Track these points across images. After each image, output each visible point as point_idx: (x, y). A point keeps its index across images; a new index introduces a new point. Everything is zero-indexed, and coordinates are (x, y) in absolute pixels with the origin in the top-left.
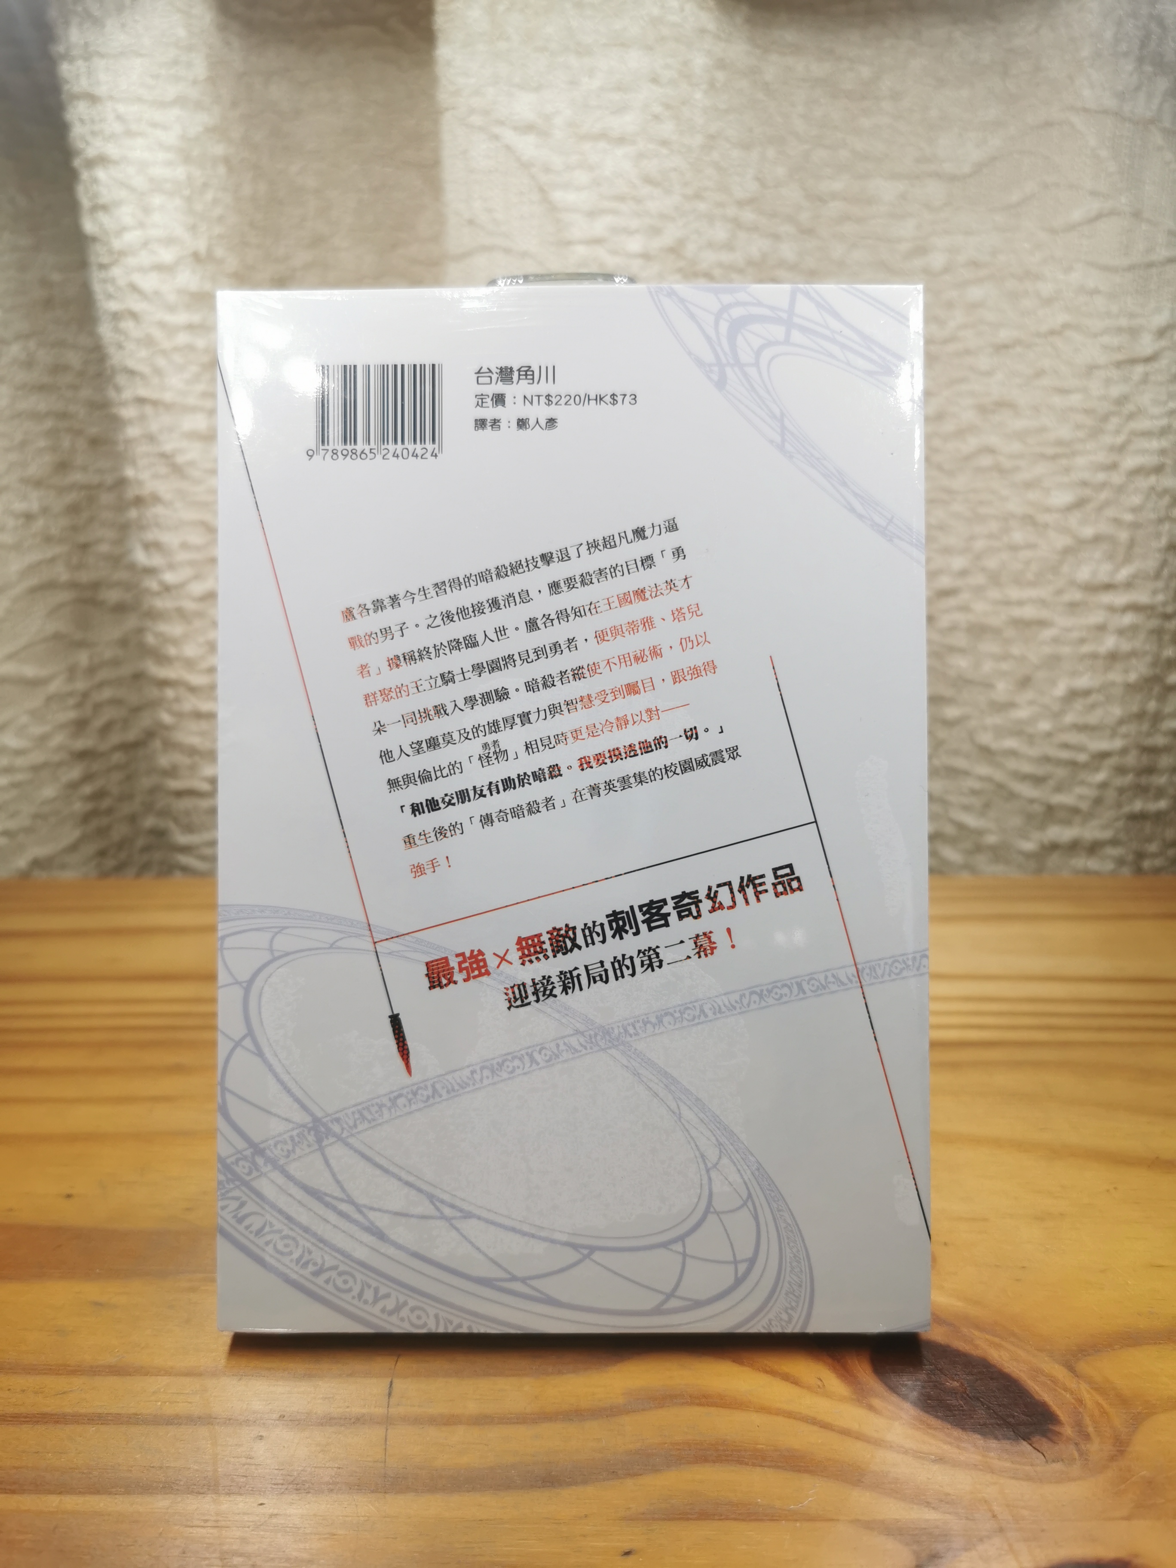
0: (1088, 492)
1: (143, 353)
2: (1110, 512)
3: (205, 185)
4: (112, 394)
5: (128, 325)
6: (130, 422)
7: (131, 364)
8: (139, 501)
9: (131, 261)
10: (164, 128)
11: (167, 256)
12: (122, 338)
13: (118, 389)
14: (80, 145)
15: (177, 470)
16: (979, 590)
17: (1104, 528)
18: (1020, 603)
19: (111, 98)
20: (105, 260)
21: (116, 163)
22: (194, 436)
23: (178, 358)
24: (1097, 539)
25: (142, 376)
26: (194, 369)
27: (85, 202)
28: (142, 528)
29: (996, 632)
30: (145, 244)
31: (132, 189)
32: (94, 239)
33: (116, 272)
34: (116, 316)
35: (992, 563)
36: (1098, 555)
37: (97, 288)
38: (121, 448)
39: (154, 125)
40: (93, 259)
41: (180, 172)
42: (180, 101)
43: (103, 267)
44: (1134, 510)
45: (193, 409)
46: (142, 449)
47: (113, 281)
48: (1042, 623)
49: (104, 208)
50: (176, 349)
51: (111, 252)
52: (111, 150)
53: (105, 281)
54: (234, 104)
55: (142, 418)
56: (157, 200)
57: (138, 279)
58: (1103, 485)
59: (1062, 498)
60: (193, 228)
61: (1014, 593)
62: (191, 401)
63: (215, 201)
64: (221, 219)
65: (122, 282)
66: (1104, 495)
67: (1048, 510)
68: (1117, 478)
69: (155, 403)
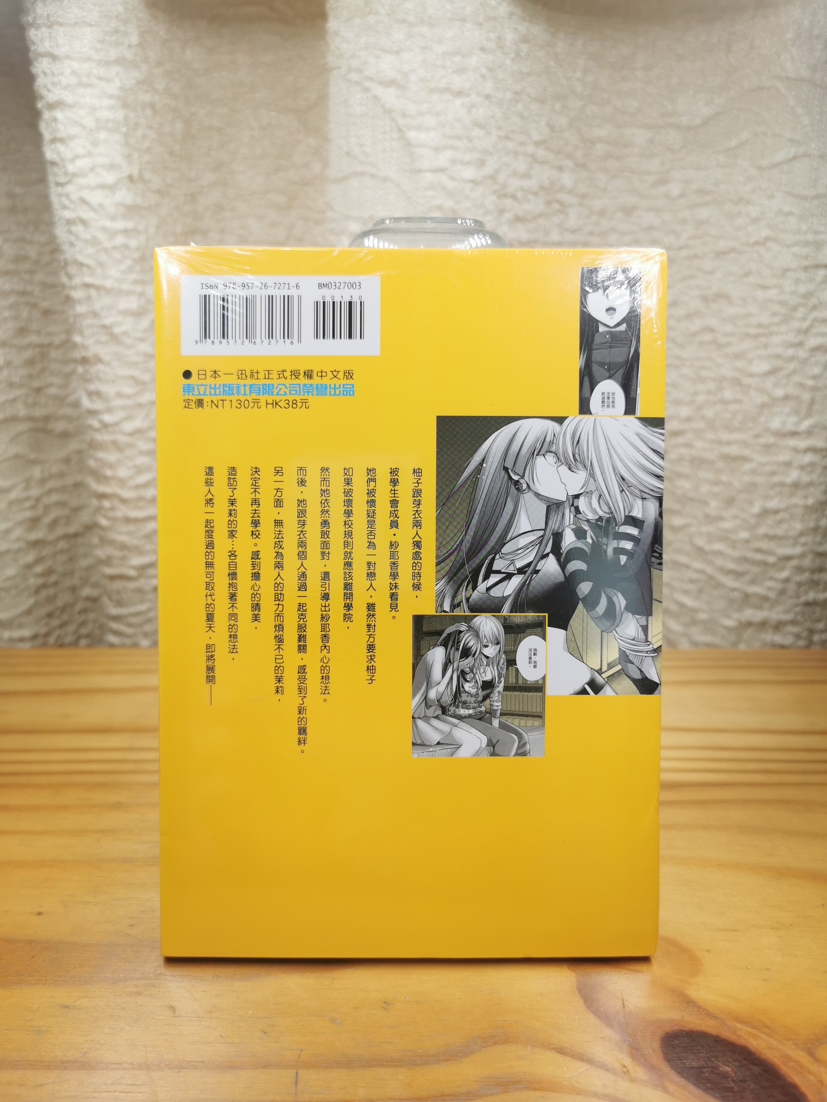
0: (780, 363)
1: (90, 250)
2: (797, 378)
3: (137, 125)
4: (64, 279)
5: (79, 229)
6: (79, 302)
7: (80, 258)
8: (84, 361)
9: (82, 181)
10: (108, 81)
11: (110, 178)
12: (73, 239)
13: (70, 277)
14: (44, 92)
15: (114, 338)
16: (699, 433)
17: (792, 390)
18: (729, 443)
19: (68, 57)
20: (62, 179)
21: (71, 106)
22: (127, 313)
23: (117, 255)
24: (786, 398)
25: (88, 267)
26: (129, 262)
27: (47, 136)
28: (87, 380)
29: (712, 463)
30: (92, 169)
31: (84, 127)
32: (53, 163)
33: (70, 189)
34: (70, 222)
35: (709, 413)
36: (786, 410)
37: (54, 199)
38: (71, 320)
39: (100, 78)
40: (51, 178)
41: (120, 115)
42: (120, 61)
43: (58, 184)
44: (814, 377)
45: (128, 293)
46: (88, 321)
47: (67, 196)
48: (744, 459)
49: (61, 140)
50: (115, 248)
51: (66, 174)
52: (68, 97)
53: (61, 195)
54: (159, 64)
55: (89, 298)
56: (102, 135)
57: (85, 194)
58: (792, 358)
59: (761, 367)
60: (128, 157)
61: (725, 436)
62: (125, 287)
63: (144, 136)
64: (148, 150)
65: (74, 197)
66: (792, 366)
67: (751, 375)
68: (802, 354)
69: (98, 288)
